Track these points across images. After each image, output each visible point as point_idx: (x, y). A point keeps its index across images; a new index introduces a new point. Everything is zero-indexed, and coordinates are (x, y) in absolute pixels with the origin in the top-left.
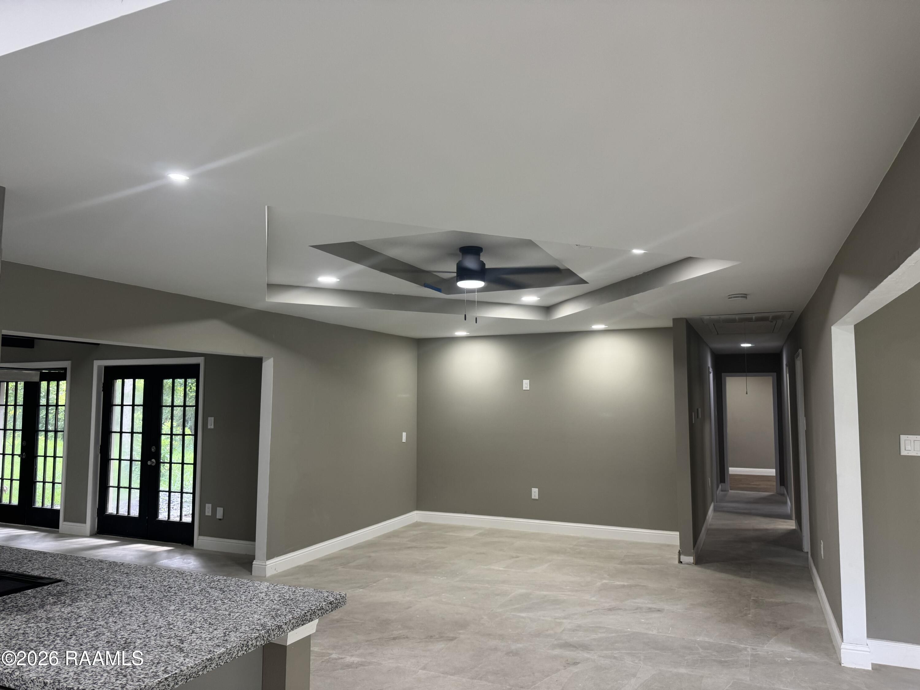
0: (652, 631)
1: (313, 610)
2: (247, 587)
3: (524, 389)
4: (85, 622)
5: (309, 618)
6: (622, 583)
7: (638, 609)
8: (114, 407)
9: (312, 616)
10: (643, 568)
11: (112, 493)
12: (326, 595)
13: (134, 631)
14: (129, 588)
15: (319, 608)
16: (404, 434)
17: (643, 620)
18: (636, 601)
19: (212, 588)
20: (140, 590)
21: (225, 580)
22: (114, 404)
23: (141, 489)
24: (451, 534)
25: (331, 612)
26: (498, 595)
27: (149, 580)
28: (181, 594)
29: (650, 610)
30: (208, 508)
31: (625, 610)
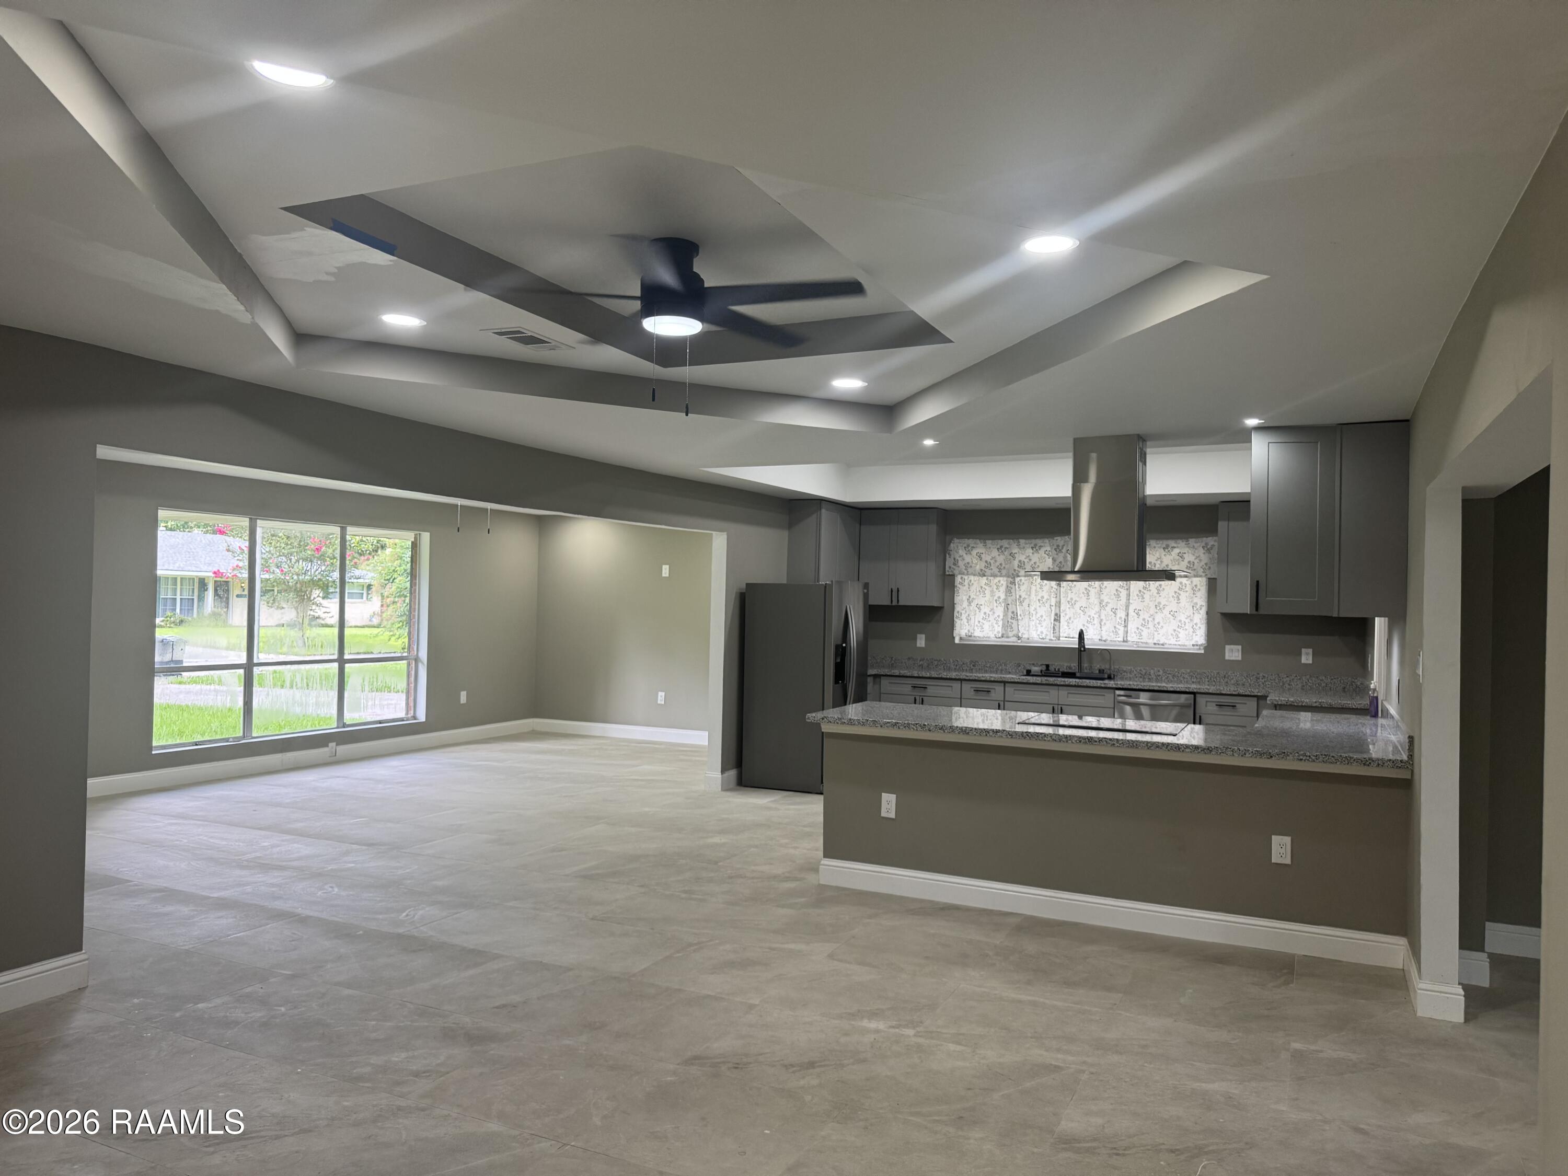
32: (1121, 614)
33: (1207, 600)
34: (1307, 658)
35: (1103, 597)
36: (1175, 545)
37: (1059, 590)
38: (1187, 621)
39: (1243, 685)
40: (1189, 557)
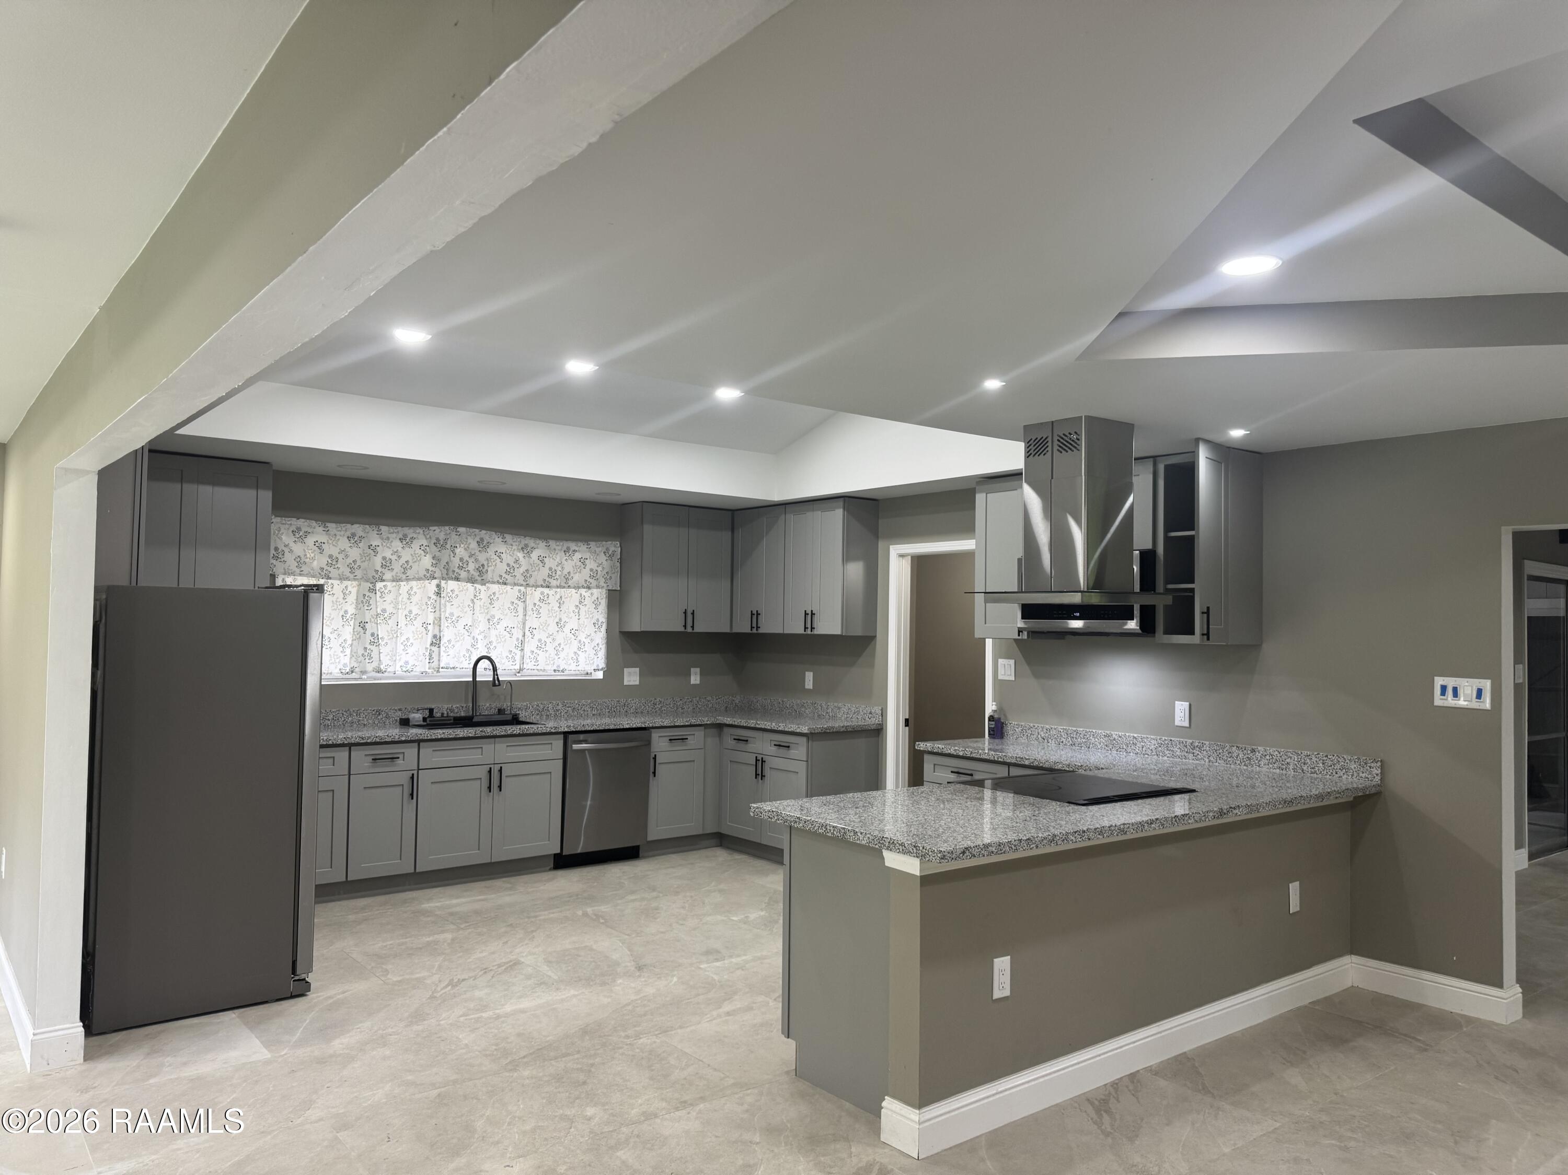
32: (518, 634)
33: (606, 616)
34: (695, 679)
35: (493, 611)
36: (577, 549)
37: (438, 602)
38: (587, 641)
39: (642, 713)
40: (591, 564)
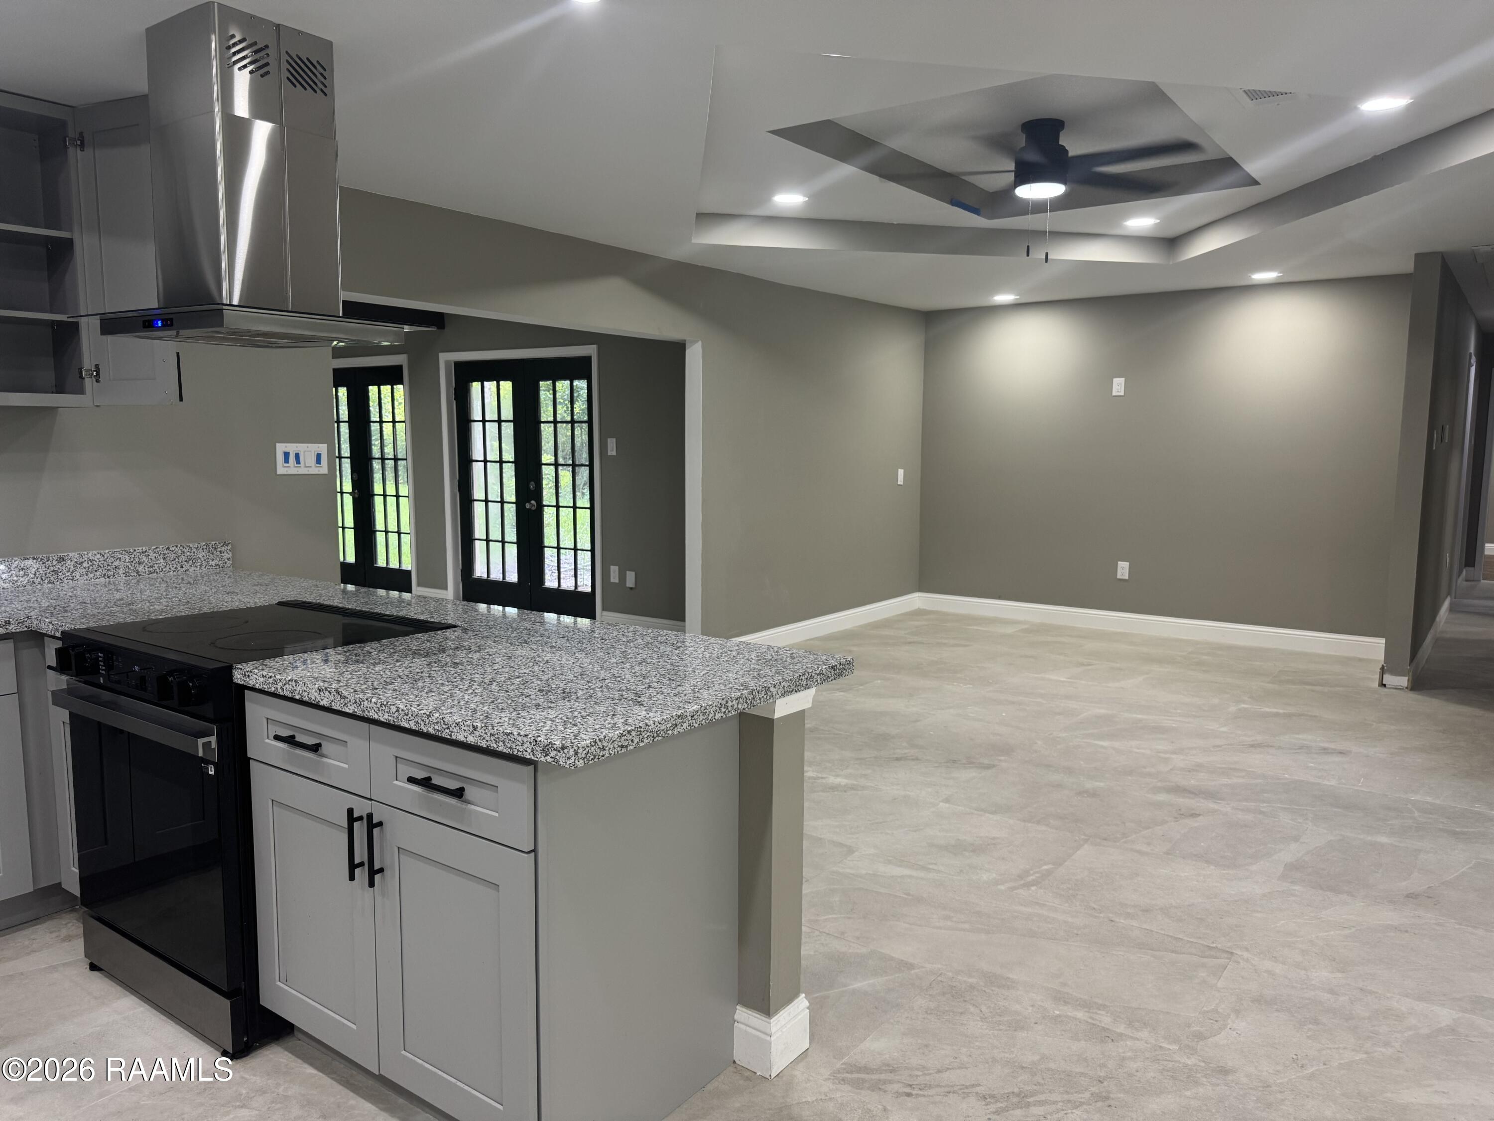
0: (1329, 780)
1: (810, 674)
2: (709, 644)
3: (1114, 394)
4: (503, 670)
5: (804, 683)
6: (1275, 710)
7: (1303, 748)
8: (472, 423)
9: (809, 682)
10: (1313, 691)
11: (479, 548)
12: (824, 657)
13: (572, 681)
14: (549, 637)
15: (818, 672)
16: (901, 472)
17: (1312, 765)
18: (1301, 736)
19: (660, 642)
20: (564, 641)
21: (675, 634)
22: (472, 419)
23: (519, 543)
24: (975, 628)
25: (834, 681)
26: (1060, 714)
27: (573, 631)
28: (619, 646)
29: (1325, 751)
30: (614, 570)
31: (1280, 748)
